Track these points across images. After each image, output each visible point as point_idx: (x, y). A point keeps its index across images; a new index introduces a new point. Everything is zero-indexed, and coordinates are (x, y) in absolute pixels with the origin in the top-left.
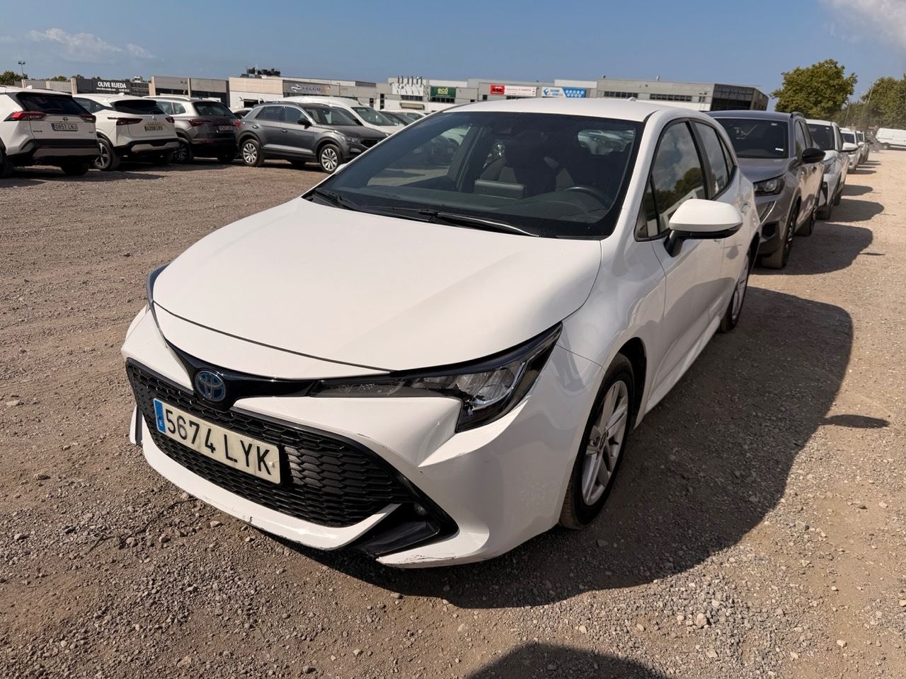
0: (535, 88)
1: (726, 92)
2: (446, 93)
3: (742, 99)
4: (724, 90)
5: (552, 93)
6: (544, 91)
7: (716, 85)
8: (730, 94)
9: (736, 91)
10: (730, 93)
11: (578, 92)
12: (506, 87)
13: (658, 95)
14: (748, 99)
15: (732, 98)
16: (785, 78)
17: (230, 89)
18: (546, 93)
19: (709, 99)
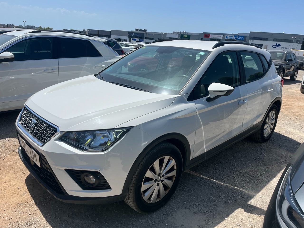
0: (223, 36)
2: (187, 37)
5: (229, 37)
6: (226, 37)
11: (241, 37)
12: (210, 35)
13: (277, 39)
17: (111, 34)
18: (227, 38)
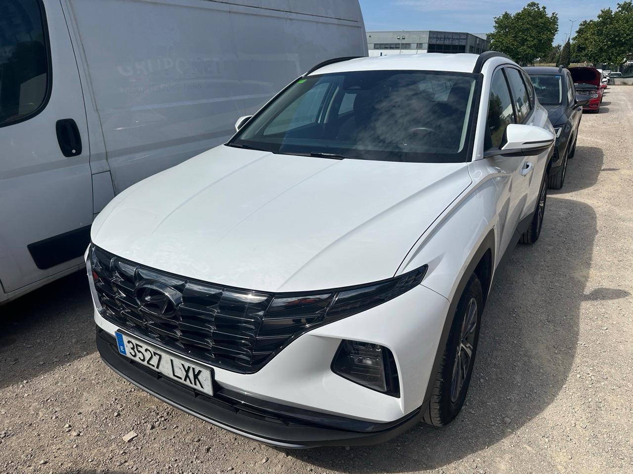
1: (441, 38)
3: (457, 44)
4: (438, 36)
7: (430, 32)
8: (444, 40)
9: (451, 37)
10: (445, 38)
14: (463, 43)
15: (447, 44)
16: (496, 22)
19: (426, 46)
